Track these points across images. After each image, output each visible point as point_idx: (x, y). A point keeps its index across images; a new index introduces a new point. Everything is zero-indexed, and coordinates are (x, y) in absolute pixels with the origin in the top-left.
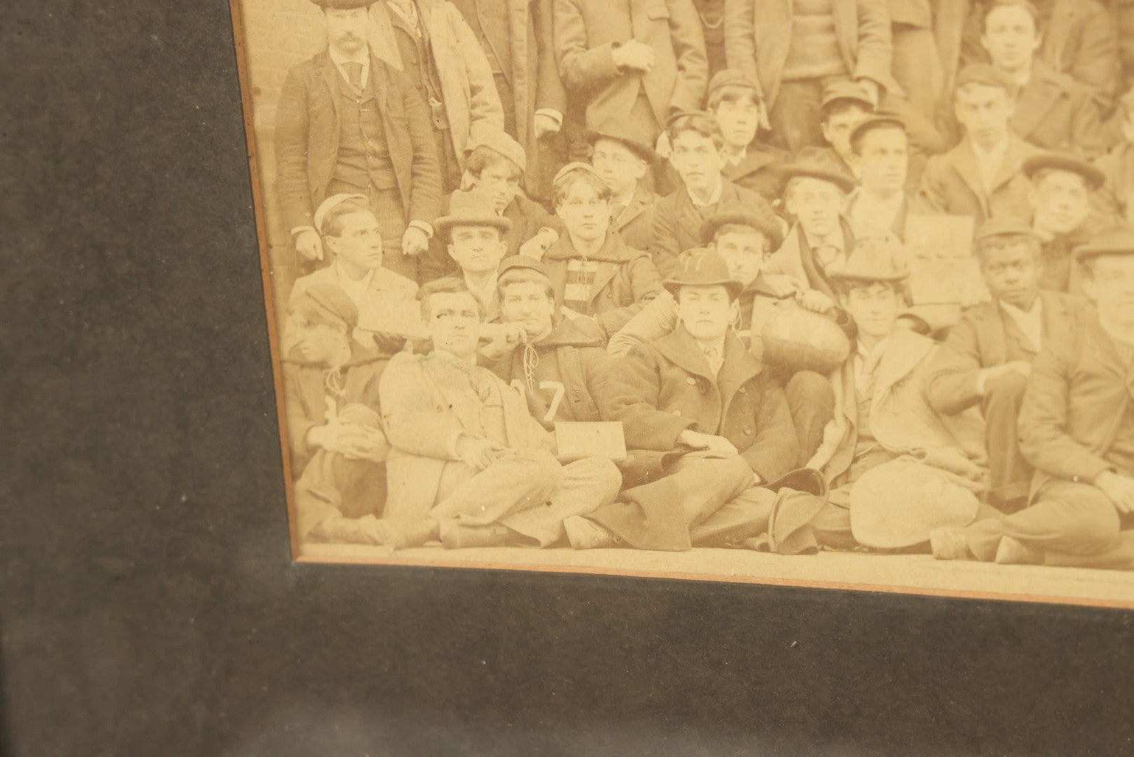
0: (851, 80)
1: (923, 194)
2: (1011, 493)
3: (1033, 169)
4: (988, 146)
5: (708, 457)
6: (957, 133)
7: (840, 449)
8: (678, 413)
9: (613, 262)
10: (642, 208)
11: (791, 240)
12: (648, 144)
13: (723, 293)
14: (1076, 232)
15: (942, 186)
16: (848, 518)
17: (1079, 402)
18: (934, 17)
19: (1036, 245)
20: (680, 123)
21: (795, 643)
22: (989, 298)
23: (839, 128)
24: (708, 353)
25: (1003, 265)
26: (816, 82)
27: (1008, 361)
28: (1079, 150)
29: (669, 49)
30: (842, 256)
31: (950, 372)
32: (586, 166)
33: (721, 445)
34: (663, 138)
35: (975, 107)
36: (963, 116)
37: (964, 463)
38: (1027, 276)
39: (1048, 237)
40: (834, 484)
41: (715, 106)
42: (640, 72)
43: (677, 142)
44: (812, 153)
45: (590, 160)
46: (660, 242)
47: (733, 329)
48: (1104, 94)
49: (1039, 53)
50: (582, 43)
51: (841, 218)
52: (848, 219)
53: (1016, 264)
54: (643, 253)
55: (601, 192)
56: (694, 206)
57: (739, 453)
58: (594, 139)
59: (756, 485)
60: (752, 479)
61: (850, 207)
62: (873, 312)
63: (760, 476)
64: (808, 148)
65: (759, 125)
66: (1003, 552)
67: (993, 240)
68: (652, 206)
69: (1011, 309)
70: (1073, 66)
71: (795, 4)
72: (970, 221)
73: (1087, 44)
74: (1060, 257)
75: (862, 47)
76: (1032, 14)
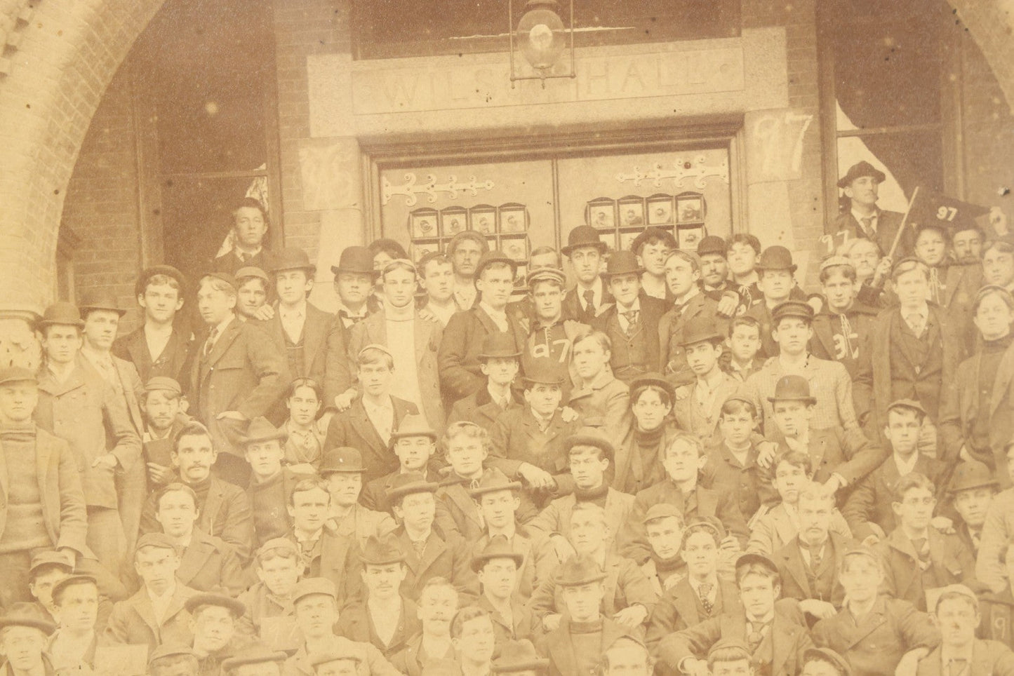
0: (54, 550)
3: (193, 606)
4: (159, 592)
6: (136, 583)
14: (222, 650)
15: (125, 623)
18: (120, 501)
19: (194, 661)
23: (42, 589)
26: (26, 553)
28: (226, 589)
35: (151, 564)
36: (142, 571)
39: (203, 654)
44: (21, 606)
48: (244, 550)
49: (198, 522)
51: (43, 655)
52: (49, 655)
61: (51, 646)
64: (16, 603)
67: (164, 659)
70: (222, 531)
71: (10, 497)
72: (144, 648)
73: (232, 515)
74: (211, 669)
75: (63, 525)
76: (193, 495)
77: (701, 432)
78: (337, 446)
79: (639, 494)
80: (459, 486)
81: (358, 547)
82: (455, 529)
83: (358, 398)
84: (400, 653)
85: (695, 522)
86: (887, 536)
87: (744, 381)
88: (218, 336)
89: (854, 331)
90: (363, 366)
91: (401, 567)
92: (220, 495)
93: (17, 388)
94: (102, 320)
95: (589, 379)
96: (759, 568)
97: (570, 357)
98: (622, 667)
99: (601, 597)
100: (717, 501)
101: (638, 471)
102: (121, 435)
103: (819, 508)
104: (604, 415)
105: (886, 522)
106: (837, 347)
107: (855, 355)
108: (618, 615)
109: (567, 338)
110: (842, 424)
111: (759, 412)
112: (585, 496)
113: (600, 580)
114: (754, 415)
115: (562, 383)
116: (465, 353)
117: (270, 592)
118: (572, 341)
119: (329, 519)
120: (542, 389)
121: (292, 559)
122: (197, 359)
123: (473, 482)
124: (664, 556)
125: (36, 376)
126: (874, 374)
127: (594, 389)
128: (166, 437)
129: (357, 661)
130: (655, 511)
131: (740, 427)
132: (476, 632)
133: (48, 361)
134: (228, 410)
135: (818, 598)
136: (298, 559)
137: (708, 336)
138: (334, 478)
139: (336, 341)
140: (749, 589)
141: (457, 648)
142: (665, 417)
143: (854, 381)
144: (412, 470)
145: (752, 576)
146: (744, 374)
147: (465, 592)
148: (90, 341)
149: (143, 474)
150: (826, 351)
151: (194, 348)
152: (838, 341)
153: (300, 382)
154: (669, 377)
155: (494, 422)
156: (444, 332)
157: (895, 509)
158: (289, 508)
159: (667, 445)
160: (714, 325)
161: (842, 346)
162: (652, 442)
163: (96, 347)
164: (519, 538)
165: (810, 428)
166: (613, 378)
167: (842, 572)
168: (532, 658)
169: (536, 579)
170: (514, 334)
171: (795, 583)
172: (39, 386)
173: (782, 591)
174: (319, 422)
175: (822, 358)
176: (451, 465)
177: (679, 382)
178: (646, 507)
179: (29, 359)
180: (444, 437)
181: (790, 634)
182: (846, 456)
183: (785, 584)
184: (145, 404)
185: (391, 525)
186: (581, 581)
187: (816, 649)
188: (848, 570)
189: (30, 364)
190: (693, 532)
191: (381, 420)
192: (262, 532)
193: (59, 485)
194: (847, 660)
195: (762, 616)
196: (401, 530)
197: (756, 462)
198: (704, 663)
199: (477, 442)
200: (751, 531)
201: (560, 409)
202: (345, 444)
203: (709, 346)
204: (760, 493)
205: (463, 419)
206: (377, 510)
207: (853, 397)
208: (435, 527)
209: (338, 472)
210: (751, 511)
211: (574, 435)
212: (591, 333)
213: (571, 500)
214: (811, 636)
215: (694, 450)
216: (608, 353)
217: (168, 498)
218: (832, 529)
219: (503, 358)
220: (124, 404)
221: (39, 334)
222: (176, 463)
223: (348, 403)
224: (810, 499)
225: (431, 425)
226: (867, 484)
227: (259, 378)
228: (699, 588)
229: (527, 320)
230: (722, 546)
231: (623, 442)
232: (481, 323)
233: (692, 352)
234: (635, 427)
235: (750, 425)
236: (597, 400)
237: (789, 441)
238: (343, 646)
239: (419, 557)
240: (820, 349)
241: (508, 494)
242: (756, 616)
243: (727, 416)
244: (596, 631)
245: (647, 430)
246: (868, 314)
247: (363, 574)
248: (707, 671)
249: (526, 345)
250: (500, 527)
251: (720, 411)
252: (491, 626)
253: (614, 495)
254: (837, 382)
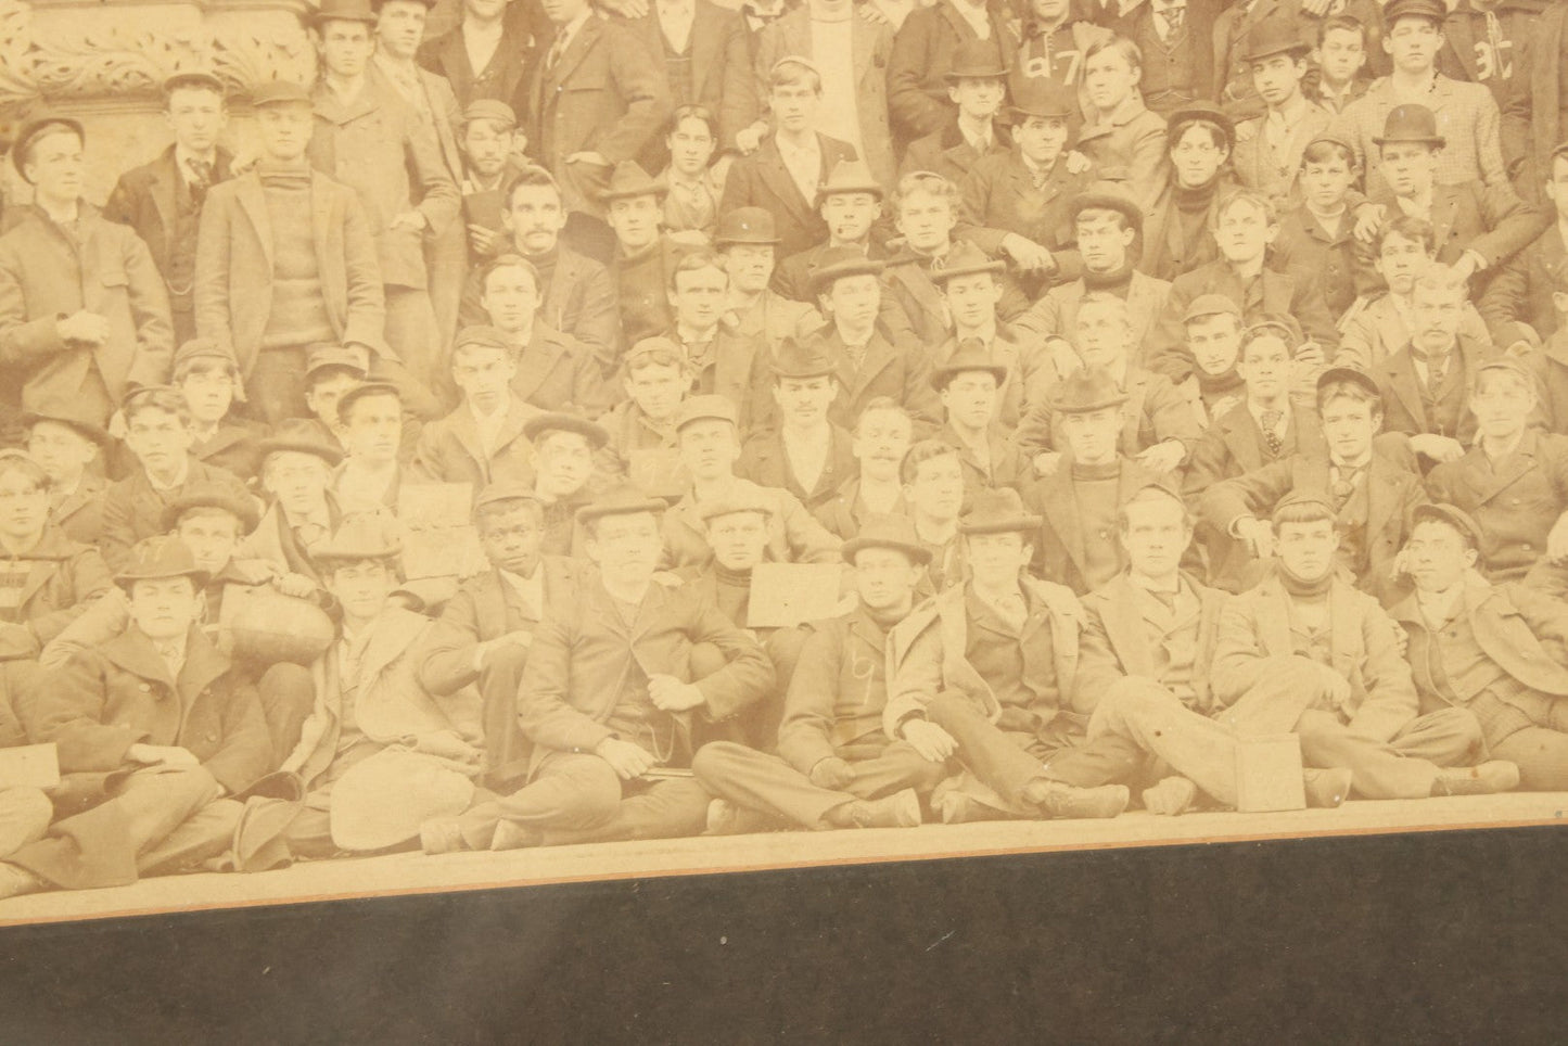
0: (340, 346)
1: (418, 462)
2: (508, 772)
3: (534, 431)
4: (488, 410)
5: (162, 773)
6: (455, 396)
7: (319, 746)
8: (127, 726)
9: (52, 559)
10: (89, 496)
11: (269, 519)
12: (100, 424)
13: (186, 584)
14: (576, 494)
15: (439, 453)
16: (327, 824)
17: (582, 668)
18: (431, 280)
19: (538, 508)
20: (139, 400)
21: (267, 969)
22: (488, 568)
23: (324, 399)
24: (166, 654)
25: (503, 532)
26: (300, 349)
27: (507, 632)
28: (581, 408)
29: (126, 320)
30: (327, 534)
31: (445, 649)
32: (21, 452)
33: (180, 757)
34: (118, 417)
35: (474, 369)
36: (461, 379)
37: (457, 745)
38: (528, 542)
39: (550, 500)
40: (312, 785)
41: (182, 379)
42: (91, 346)
43: (134, 421)
44: (295, 424)
45: (26, 445)
46: (110, 533)
47: (198, 624)
48: (607, 353)
49: (541, 312)
50: (20, 316)
51: (327, 493)
52: (335, 493)
53: (516, 529)
54: (90, 546)
55: (38, 480)
56: (154, 490)
57: (201, 763)
58: (32, 421)
59: (220, 797)
60: (216, 791)
61: (337, 481)
62: (360, 592)
63: (226, 787)
64: (288, 420)
65: (234, 398)
66: (499, 837)
67: (494, 506)
68: (102, 493)
69: (512, 578)
70: (575, 324)
71: (276, 268)
72: (468, 487)
73: (589, 303)
74: (562, 520)
75: (352, 311)
76: (533, 273)
77: (1273, 188)
78: (738, 206)
79: (1178, 279)
80: (915, 266)
81: (769, 351)
82: (908, 329)
83: (768, 136)
84: (828, 504)
85: (1260, 322)
86: (1543, 341)
87: (1339, 113)
88: (569, 40)
89: (1506, 38)
90: (778, 89)
91: (831, 383)
92: (572, 274)
93: (284, 112)
94: (403, 14)
95: (1108, 110)
96: (1352, 388)
97: (1081, 77)
98: (1148, 529)
99: (1119, 429)
100: (1293, 290)
101: (1176, 247)
102: (430, 183)
103: (1443, 302)
104: (1129, 164)
105: (1542, 320)
106: (1480, 62)
107: (1507, 74)
108: (1143, 454)
109: (1076, 48)
110: (1483, 176)
111: (1359, 160)
112: (1098, 282)
113: (1119, 404)
114: (1351, 164)
115: (1068, 116)
116: (926, 70)
117: (644, 414)
118: (1084, 53)
119: (727, 312)
120: (1039, 125)
121: (675, 366)
122: (538, 75)
123: (935, 261)
124: (1212, 371)
125: (310, 94)
126: (1535, 102)
127: (1115, 125)
128: (495, 187)
129: (767, 514)
130: (1202, 304)
131: (1331, 180)
132: (937, 476)
133: (327, 74)
134: (584, 149)
135: (1437, 432)
136: (682, 367)
137: (1287, 46)
138: (735, 251)
139: (739, 49)
140: (1335, 419)
141: (910, 499)
142: (1219, 167)
143: (1503, 112)
144: (847, 241)
145: (1340, 400)
146: (1339, 103)
147: (921, 419)
148: (385, 44)
149: (462, 241)
150: (1462, 67)
151: (534, 57)
152: (1481, 53)
153: (686, 110)
154: (1225, 107)
155: (966, 172)
156: (895, 39)
157: (1558, 303)
158: (670, 294)
159: (1221, 208)
160: (1296, 30)
161: (1488, 60)
162: (1200, 204)
163: (396, 55)
164: (999, 341)
165: (1434, 183)
166: (1143, 108)
167: (1475, 395)
168: (1018, 513)
169: (1025, 402)
170: (999, 43)
171: (1405, 411)
172: (315, 110)
173: (1384, 421)
174: (712, 169)
175: (1458, 79)
176: (902, 235)
177: (1241, 115)
178: (1187, 298)
179: (299, 71)
180: (894, 193)
181: (1394, 484)
182: (1486, 224)
183: (1390, 411)
184: (464, 139)
185: (816, 321)
186: (1088, 405)
187: (1431, 505)
188: (1482, 393)
189: (301, 77)
190: (1256, 335)
191: (802, 168)
192: (633, 327)
193: (345, 254)
194: (1477, 521)
195: (1353, 457)
196: (830, 329)
197: (1352, 233)
198: (1267, 524)
199: (942, 202)
200: (1342, 335)
201: (1064, 154)
202: (751, 202)
203: (1287, 61)
204: (1357, 279)
205: (922, 168)
206: (796, 299)
207: (1501, 137)
208: (880, 325)
209: (740, 243)
210: (1342, 306)
211: (1083, 194)
212: (1112, 41)
213: (1079, 287)
214: (1425, 486)
215: (1260, 216)
216: (1138, 71)
217: (498, 277)
218: (1461, 332)
219: (981, 77)
220: (434, 138)
221: (313, 32)
222: (509, 225)
223: (755, 143)
224: (1431, 288)
225: (875, 176)
226: (1516, 265)
227: (628, 103)
228: (1262, 417)
229: (1018, 22)
230: (1297, 357)
231: (1157, 204)
232: (951, 27)
233: (1262, 69)
234: (1174, 182)
235: (1346, 178)
236: (1119, 141)
237: (1402, 202)
238: (748, 493)
239: (856, 369)
240: (1453, 64)
241: (986, 279)
242: (1345, 458)
243: (1311, 166)
244: (1111, 478)
245: (1190, 185)
246: (1529, 12)
247: (776, 390)
248: (1270, 535)
249: (1017, 58)
250: (974, 327)
251: (1300, 159)
252: (959, 468)
253: (1141, 282)
254: (1478, 113)
